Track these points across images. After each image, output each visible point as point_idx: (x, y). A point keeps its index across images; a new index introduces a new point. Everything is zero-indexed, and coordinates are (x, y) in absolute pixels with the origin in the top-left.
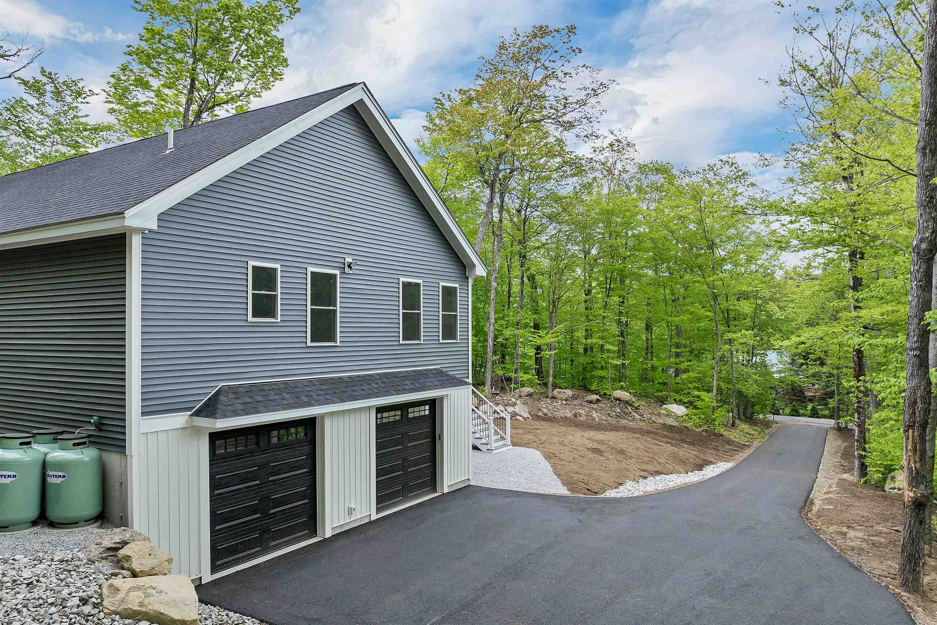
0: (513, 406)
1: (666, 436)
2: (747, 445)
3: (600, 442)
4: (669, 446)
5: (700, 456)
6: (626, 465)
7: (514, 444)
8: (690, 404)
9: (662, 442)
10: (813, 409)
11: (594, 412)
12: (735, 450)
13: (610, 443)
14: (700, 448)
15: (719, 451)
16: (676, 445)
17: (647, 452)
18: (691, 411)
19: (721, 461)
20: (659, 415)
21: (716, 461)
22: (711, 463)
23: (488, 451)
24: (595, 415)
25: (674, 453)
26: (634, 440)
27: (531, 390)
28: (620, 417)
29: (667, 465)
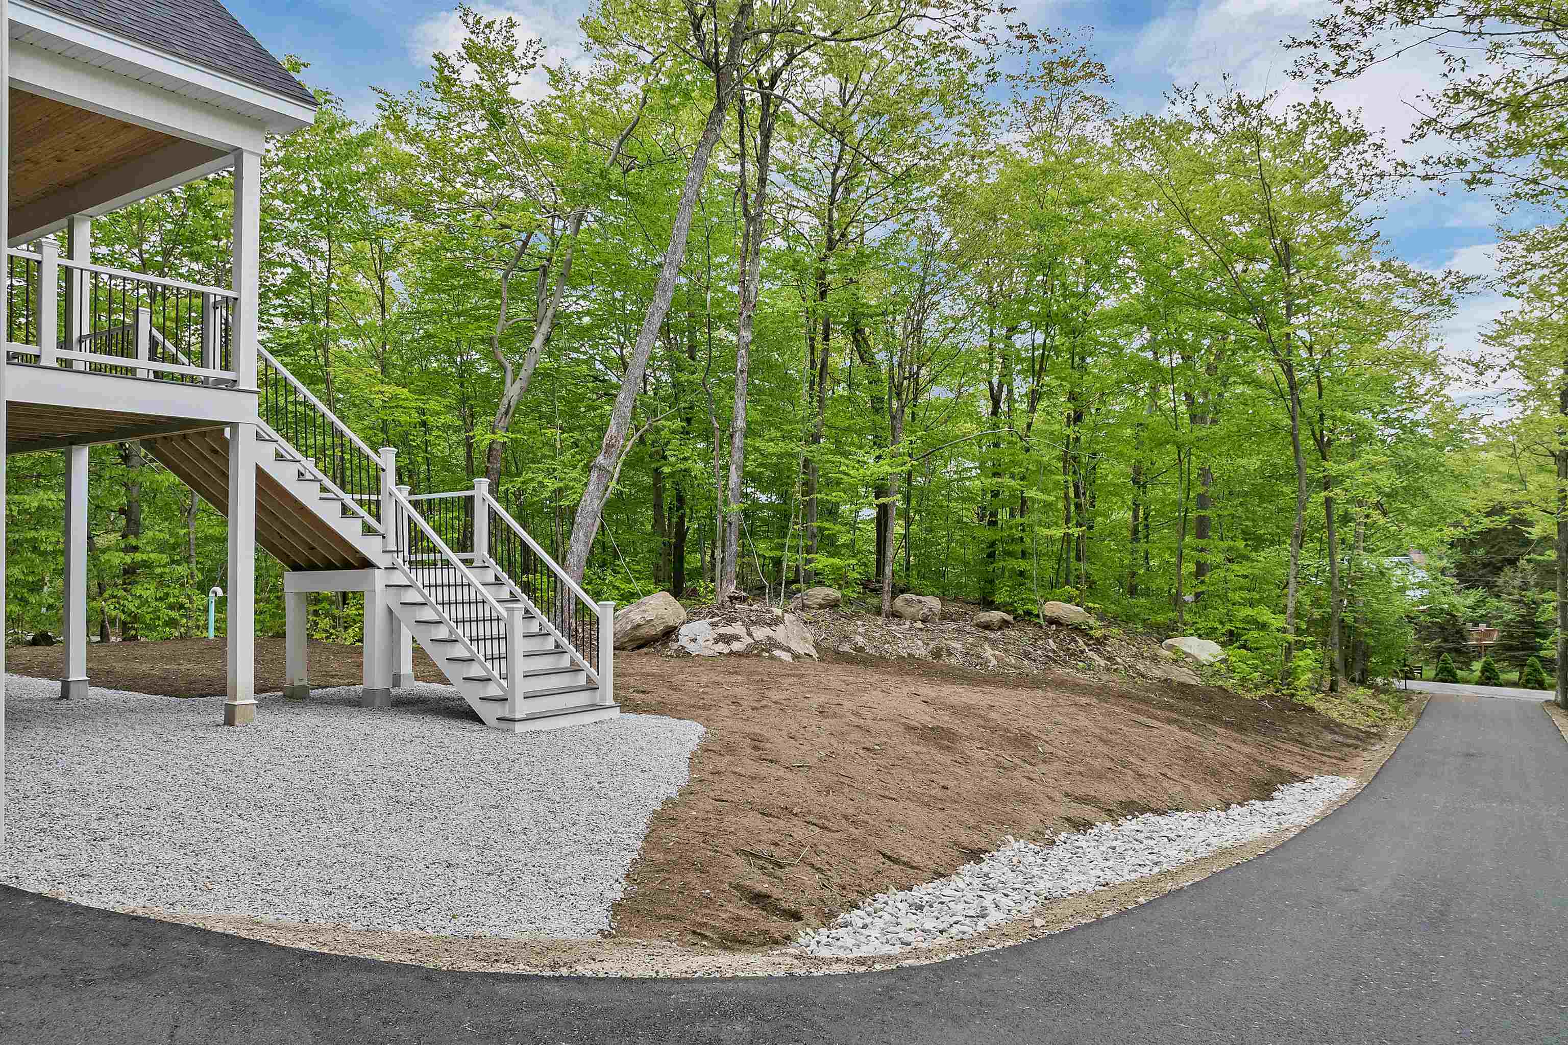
0: (770, 625)
1: (1170, 708)
2: (1376, 734)
3: (964, 711)
4: (1174, 728)
5: (1261, 758)
6: (1025, 782)
7: (626, 705)
8: (1231, 639)
9: (1156, 718)
10: (1486, 669)
11: (986, 647)
12: (1349, 746)
13: (993, 715)
14: (1260, 738)
15: (1309, 745)
16: (1194, 729)
17: (1106, 742)
18: (1235, 654)
19: (1320, 774)
20: (1155, 659)
21: (1307, 773)
22: (1294, 777)
23: (504, 725)
24: (988, 652)
25: (1188, 747)
26: (1073, 709)
27: (834, 593)
28: (1055, 662)
29: (1166, 784)
